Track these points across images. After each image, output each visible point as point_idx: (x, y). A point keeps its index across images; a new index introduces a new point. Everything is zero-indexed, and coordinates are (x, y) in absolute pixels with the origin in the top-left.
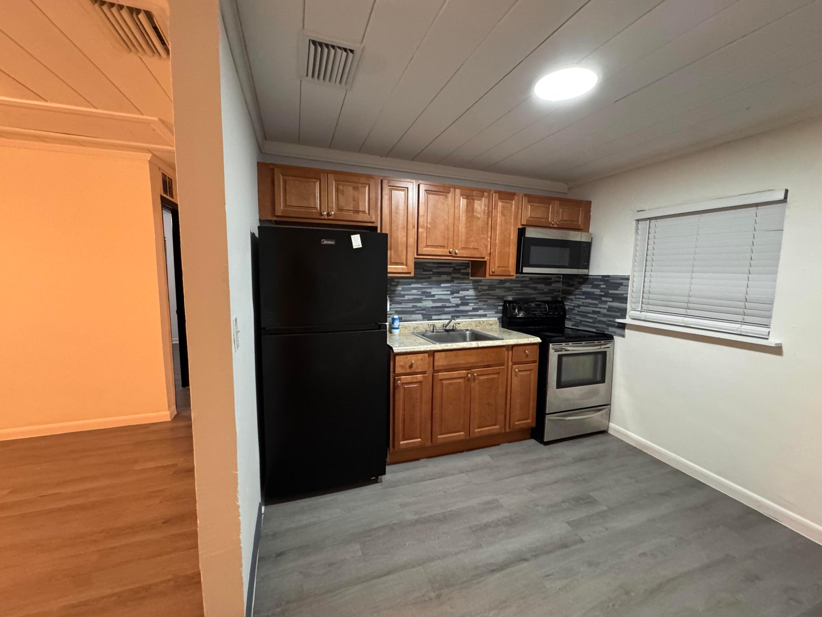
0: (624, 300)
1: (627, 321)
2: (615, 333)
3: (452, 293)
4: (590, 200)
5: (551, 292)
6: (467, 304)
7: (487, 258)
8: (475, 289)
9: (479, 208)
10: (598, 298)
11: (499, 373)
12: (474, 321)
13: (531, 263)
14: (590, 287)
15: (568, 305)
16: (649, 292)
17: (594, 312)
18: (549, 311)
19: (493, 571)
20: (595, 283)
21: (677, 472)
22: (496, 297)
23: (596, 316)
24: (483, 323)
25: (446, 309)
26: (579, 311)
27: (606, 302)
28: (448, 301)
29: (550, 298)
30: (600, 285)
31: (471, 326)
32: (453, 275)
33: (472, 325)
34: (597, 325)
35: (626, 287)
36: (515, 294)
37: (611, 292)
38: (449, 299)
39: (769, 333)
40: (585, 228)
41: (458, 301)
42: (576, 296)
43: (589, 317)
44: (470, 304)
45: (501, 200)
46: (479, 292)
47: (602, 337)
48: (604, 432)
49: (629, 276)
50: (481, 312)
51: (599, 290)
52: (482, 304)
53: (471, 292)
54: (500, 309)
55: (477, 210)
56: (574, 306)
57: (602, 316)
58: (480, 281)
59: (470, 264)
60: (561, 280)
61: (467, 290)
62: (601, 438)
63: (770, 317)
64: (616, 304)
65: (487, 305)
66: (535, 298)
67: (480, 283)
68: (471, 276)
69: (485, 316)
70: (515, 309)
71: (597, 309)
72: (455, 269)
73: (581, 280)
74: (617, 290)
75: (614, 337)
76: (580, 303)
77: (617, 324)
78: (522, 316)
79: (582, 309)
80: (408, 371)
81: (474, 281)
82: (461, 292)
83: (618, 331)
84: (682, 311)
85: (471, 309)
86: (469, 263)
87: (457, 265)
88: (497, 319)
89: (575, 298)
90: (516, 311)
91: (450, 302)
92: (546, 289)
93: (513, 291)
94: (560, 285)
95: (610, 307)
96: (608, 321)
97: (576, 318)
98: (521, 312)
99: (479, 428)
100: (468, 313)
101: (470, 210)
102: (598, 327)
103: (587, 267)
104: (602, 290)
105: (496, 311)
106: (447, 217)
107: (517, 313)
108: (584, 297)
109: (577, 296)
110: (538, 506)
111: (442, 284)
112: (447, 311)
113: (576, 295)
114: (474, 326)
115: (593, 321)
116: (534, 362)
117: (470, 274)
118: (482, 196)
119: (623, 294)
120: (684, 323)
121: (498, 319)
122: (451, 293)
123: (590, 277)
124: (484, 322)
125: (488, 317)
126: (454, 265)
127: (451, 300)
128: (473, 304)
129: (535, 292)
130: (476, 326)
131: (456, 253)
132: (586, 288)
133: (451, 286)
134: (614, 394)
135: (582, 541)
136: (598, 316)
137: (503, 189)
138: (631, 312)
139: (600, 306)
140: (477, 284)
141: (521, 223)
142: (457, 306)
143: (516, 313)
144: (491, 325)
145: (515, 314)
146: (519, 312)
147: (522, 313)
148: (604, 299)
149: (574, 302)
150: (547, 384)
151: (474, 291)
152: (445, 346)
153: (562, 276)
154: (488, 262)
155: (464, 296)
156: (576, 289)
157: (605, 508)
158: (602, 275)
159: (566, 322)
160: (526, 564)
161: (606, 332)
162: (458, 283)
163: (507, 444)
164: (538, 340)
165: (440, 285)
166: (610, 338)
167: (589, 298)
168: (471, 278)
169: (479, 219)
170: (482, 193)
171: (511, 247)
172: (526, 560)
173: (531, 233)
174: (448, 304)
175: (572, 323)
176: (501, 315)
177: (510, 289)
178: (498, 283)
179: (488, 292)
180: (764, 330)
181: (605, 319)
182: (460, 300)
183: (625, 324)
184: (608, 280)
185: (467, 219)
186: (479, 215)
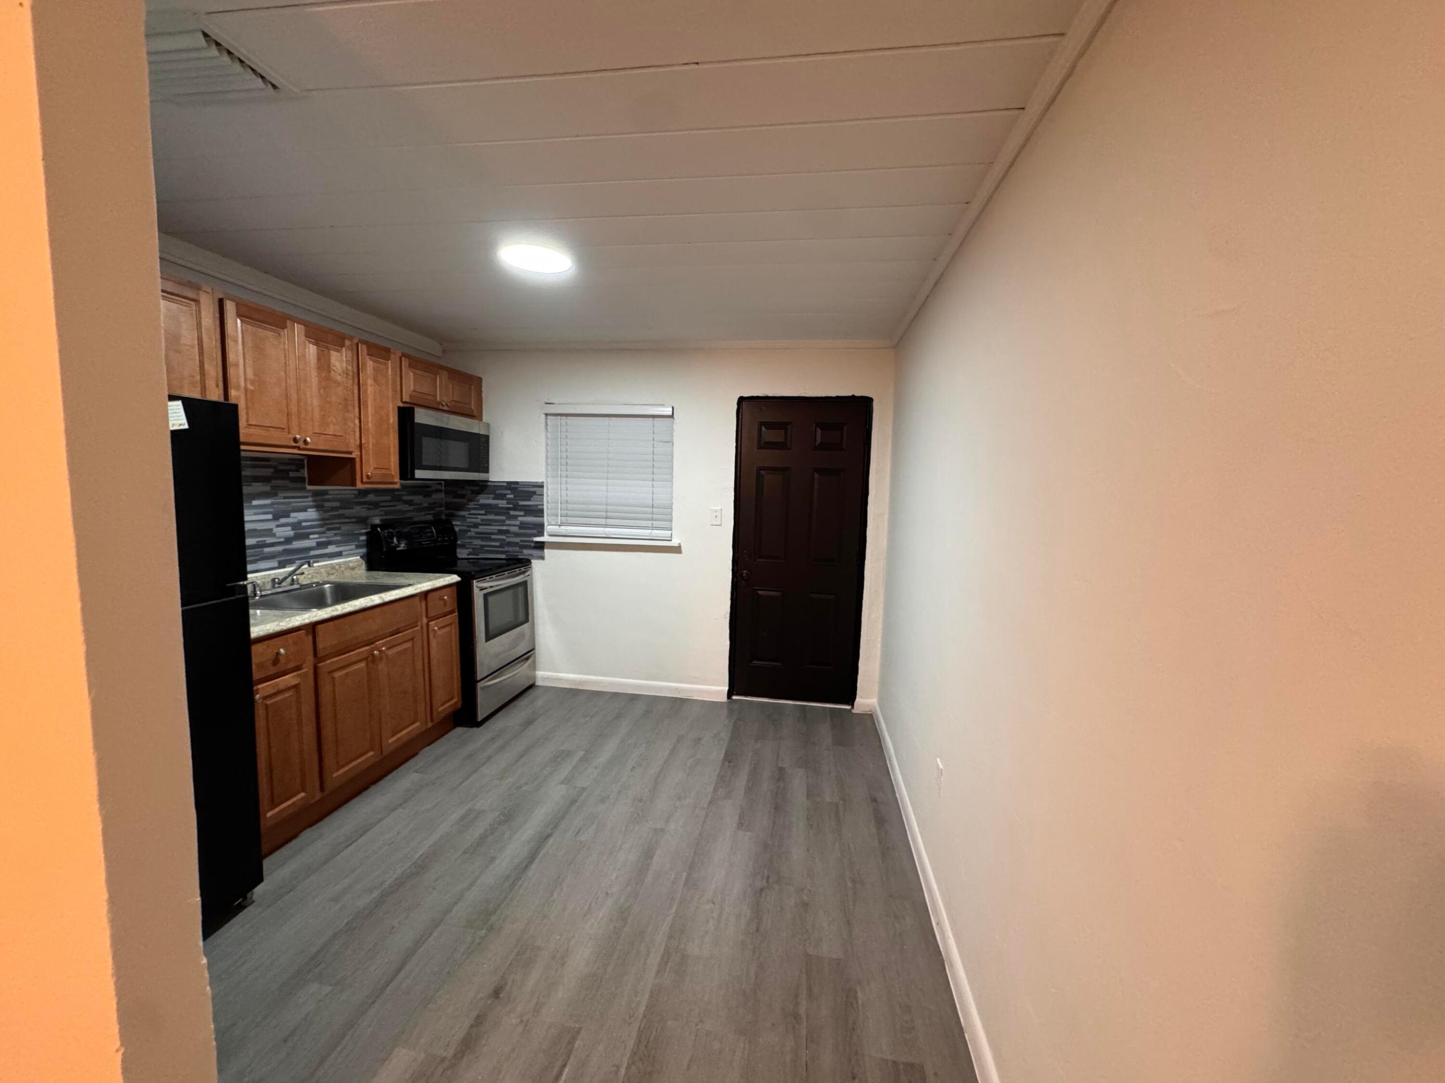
0: (540, 512)
1: (545, 538)
2: (531, 555)
3: (276, 517)
4: (480, 376)
5: (432, 506)
6: (306, 536)
7: (355, 454)
8: (319, 507)
9: (338, 364)
10: (505, 512)
11: (413, 639)
12: (323, 567)
13: (424, 463)
14: (491, 498)
15: (458, 526)
16: (567, 501)
17: (501, 532)
18: (438, 537)
19: (526, 867)
20: (498, 492)
21: (615, 695)
22: (354, 520)
23: (504, 537)
24: (340, 568)
25: (267, 550)
26: (477, 533)
27: (516, 517)
28: (269, 532)
29: (431, 516)
30: (506, 495)
31: (319, 576)
32: (275, 482)
33: (320, 573)
34: (506, 549)
35: (541, 496)
36: (383, 513)
37: (521, 503)
38: (271, 530)
39: (672, 534)
40: (475, 414)
41: (288, 532)
42: (470, 511)
43: (493, 539)
44: (311, 536)
45: (370, 357)
46: (326, 511)
47: (515, 564)
48: (532, 686)
49: (543, 482)
50: (332, 549)
51: (505, 502)
52: (332, 535)
53: (312, 514)
54: (363, 541)
55: (335, 368)
56: (468, 526)
57: (512, 535)
58: (325, 493)
59: (306, 461)
60: (443, 488)
61: (304, 510)
62: (532, 694)
63: (671, 521)
64: (530, 519)
65: (341, 535)
66: (411, 518)
67: (326, 497)
68: (309, 484)
69: (339, 555)
70: (392, 539)
71: (505, 528)
72: (277, 470)
73: (477, 488)
74: (530, 500)
75: (532, 561)
76: (478, 521)
77: (533, 545)
78: (404, 547)
79: (482, 529)
80: (272, 670)
81: (316, 494)
82: (292, 515)
83: (536, 552)
84: (603, 521)
85: (314, 544)
86: (302, 460)
87: (281, 463)
88: (358, 557)
89: (469, 514)
90: (395, 540)
91: (274, 535)
92: (426, 502)
93: (381, 509)
94: (442, 496)
95: (522, 523)
96: (522, 541)
97: (474, 543)
98: (402, 542)
99: (393, 736)
100: (309, 553)
101: (324, 365)
102: (509, 552)
103: (487, 470)
104: (509, 501)
105: (356, 543)
106: (283, 374)
107: (397, 543)
108: (483, 512)
109: (472, 512)
110: (521, 787)
111: (254, 500)
112: (269, 553)
113: (469, 509)
114: (324, 574)
115: (501, 544)
116: (452, 612)
117: (307, 481)
118: (342, 345)
119: (537, 506)
120: (605, 534)
121: (361, 557)
122: (273, 516)
123: (489, 484)
124: (339, 564)
125: (344, 556)
126: (275, 463)
127: (276, 530)
128: (316, 536)
129: (411, 508)
130: (329, 574)
131: (305, 442)
132: (484, 500)
133: (273, 504)
134: (538, 634)
135: (584, 789)
136: (507, 537)
137: (373, 340)
138: (548, 527)
139: (508, 522)
140: (319, 498)
141: (402, 398)
142: (288, 540)
143: (396, 545)
144: (353, 569)
145: (393, 545)
146: (400, 542)
147: (404, 543)
148: (512, 513)
149: (468, 520)
150: (475, 638)
151: (317, 511)
152: (333, 611)
153: (443, 482)
154: (358, 460)
155: (300, 522)
156: (470, 500)
157: (582, 753)
158: (507, 480)
159: (458, 550)
160: (551, 841)
161: (520, 557)
162: (285, 498)
163: (428, 748)
164: (455, 578)
165: (251, 503)
166: (526, 563)
167: (491, 513)
168: (309, 487)
169: (338, 384)
170: (339, 341)
171: (391, 436)
172: (549, 836)
173: (422, 417)
174: (269, 540)
175: (467, 551)
176: (364, 550)
177: (376, 505)
178: (356, 496)
179: (341, 512)
180: (665, 533)
181: (518, 540)
182: (292, 530)
183: (543, 543)
184: (516, 488)
185: (320, 382)
186: (339, 378)
